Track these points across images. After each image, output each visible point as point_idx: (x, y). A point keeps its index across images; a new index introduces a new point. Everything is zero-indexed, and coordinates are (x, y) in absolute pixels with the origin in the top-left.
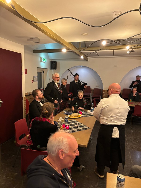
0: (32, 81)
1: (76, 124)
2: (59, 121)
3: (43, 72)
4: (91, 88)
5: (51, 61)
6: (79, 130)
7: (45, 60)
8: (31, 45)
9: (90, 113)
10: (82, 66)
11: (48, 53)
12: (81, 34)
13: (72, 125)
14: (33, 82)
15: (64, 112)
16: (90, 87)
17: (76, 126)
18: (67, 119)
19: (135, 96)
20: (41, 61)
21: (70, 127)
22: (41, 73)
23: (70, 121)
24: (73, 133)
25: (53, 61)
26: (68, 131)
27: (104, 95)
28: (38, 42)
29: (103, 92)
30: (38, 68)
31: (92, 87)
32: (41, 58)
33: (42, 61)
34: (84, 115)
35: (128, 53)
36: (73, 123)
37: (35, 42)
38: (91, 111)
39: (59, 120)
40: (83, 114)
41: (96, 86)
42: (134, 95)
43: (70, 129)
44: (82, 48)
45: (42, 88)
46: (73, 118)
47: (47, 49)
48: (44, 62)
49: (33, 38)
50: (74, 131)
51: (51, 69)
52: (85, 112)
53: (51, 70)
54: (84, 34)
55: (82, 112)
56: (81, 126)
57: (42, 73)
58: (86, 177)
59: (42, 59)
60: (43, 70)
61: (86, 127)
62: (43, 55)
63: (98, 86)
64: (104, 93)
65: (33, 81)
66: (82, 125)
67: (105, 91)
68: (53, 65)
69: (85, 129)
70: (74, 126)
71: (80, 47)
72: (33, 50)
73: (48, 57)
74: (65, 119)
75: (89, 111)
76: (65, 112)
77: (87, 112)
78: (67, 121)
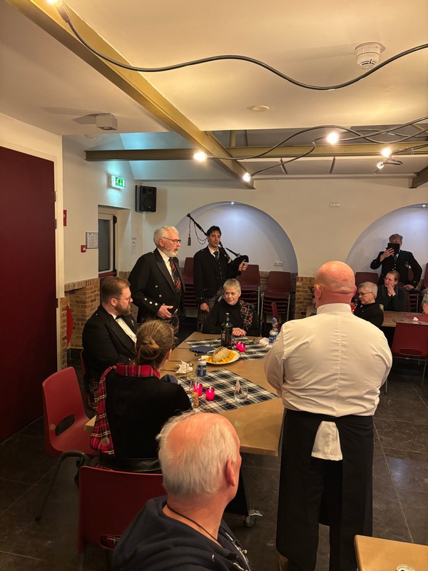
0: (82, 247)
1: (234, 383)
2: (178, 374)
3: (115, 220)
4: (261, 270)
5: (139, 185)
6: (248, 403)
7: (121, 184)
8: (85, 135)
9: (270, 346)
10: (233, 203)
11: (130, 162)
12: (248, 108)
13: (221, 387)
14: (84, 249)
15: (190, 345)
16: (257, 267)
17: (233, 388)
18: (204, 366)
19: (394, 294)
20: (109, 186)
21: (218, 392)
22: (107, 222)
23: (212, 375)
24: (230, 411)
25: (145, 184)
26: (213, 405)
27: (299, 291)
28: (111, 129)
29: (298, 284)
30: (99, 206)
31: (264, 268)
32: (109, 177)
33: (114, 184)
34: (251, 353)
35: (380, 166)
36: (223, 381)
37: (103, 128)
38: (271, 342)
39: (179, 371)
40: (247, 351)
41: (276, 265)
42: (392, 292)
43: (217, 398)
44: (238, 148)
45: (112, 270)
46: (221, 363)
47: (127, 148)
48: (119, 190)
49: (97, 115)
50: (230, 407)
51: (138, 209)
52: (252, 343)
53: (139, 213)
54: (255, 109)
55: (244, 346)
56: (251, 391)
57: (112, 222)
58: (269, 544)
59: (113, 179)
60: (114, 212)
61: (265, 393)
62: (114, 168)
63: (281, 265)
64: (299, 287)
65: (86, 247)
66: (251, 385)
67: (302, 278)
68: (146, 199)
69: (264, 398)
70: (229, 390)
71: (233, 145)
72: (86, 149)
73: (129, 173)
74: (199, 366)
75: (264, 341)
76: (194, 345)
77: (259, 345)
78: (204, 374)
